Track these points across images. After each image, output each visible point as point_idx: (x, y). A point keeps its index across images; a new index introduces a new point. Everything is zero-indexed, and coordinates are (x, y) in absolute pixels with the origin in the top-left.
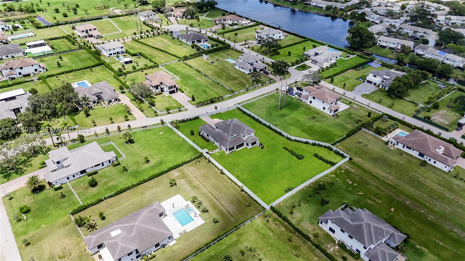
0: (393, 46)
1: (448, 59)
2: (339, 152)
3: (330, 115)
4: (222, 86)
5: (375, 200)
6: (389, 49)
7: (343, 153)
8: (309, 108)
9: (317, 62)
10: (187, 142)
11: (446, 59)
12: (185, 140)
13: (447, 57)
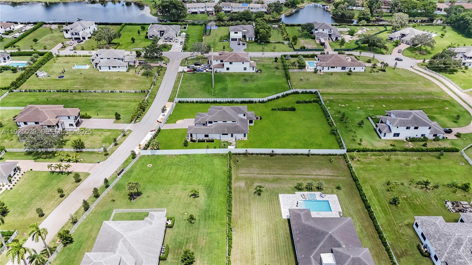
0: (203, 10)
1: (252, 8)
2: (306, 92)
3: (254, 73)
4: (121, 92)
5: (370, 107)
6: (201, 13)
7: (310, 90)
8: (231, 75)
9: (171, 39)
10: (194, 155)
11: (250, 8)
12: (189, 154)
13: (250, 7)
